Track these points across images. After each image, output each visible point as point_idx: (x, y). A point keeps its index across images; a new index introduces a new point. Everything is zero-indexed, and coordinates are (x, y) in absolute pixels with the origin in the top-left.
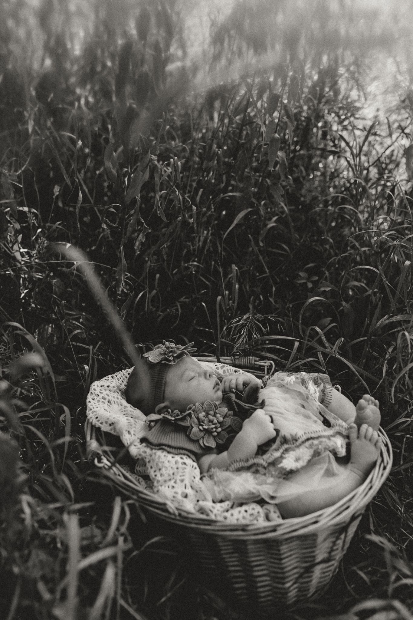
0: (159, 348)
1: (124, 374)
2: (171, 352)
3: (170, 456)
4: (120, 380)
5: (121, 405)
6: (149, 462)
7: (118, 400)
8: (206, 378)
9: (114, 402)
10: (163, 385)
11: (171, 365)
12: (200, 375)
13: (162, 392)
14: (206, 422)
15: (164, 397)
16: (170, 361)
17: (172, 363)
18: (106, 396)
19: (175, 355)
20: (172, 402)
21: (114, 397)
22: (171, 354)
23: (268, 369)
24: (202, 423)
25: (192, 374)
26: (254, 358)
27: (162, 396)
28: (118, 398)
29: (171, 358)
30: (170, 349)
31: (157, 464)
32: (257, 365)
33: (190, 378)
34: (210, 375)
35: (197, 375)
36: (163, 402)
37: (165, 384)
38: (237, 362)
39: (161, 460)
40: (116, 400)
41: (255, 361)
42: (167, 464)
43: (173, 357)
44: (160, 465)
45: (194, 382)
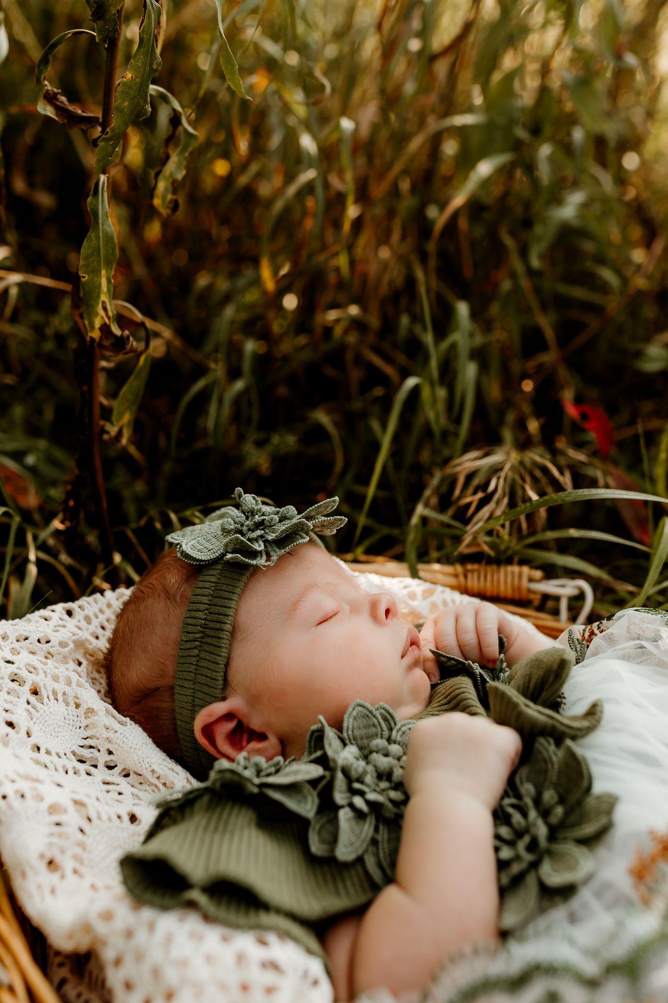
0: (221, 517)
1: (109, 606)
2: (260, 525)
3: (212, 935)
4: (95, 622)
5: (77, 706)
6: (118, 962)
7: (67, 689)
8: (374, 617)
9: (55, 693)
10: (225, 635)
11: (256, 568)
12: (355, 609)
13: (222, 661)
14: (368, 779)
15: (226, 681)
16: (254, 554)
17: (261, 561)
18: (24, 673)
19: (271, 537)
20: (254, 700)
21: (56, 679)
22: (259, 532)
23: (570, 608)
24: (357, 785)
25: (329, 604)
26: (526, 570)
27: (220, 676)
28: (69, 683)
29: (259, 546)
30: (257, 518)
31: (156, 973)
32: (534, 592)
33: (319, 616)
34: (388, 612)
35: (346, 608)
36: (224, 699)
37: (233, 634)
38: (473, 582)
39: (175, 952)
40: (61, 687)
41: (531, 580)
42: (200, 970)
43: (266, 542)
44: (171, 975)
45: (335, 631)
